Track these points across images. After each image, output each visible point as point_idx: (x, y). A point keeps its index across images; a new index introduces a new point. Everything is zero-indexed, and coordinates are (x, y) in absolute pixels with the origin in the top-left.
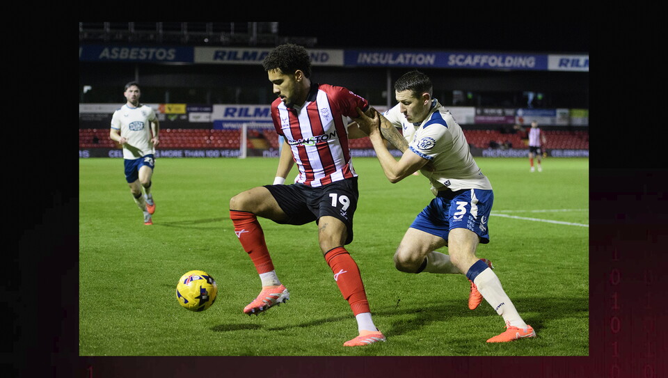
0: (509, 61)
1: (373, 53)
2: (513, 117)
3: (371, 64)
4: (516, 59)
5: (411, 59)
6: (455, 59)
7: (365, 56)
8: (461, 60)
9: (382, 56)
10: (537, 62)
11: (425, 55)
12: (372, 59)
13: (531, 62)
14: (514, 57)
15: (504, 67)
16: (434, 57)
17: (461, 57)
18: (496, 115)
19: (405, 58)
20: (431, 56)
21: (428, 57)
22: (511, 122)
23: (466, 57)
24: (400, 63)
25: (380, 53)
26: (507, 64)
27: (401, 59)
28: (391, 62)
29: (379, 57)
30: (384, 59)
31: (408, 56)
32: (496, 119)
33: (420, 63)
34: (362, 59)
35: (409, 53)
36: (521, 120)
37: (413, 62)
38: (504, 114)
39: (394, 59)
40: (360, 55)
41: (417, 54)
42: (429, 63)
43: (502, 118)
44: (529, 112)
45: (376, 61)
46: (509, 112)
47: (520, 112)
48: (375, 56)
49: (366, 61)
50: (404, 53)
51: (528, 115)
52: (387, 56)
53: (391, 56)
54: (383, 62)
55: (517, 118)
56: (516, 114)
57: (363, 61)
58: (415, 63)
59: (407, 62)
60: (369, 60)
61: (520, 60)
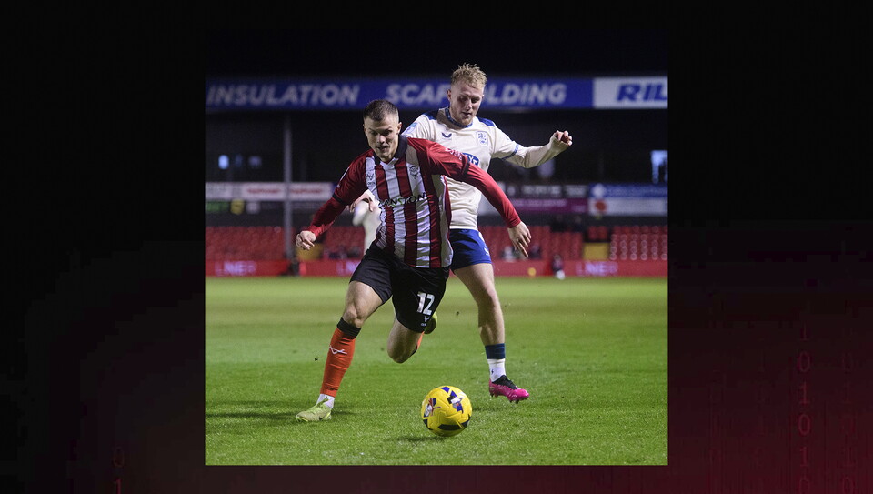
0: (512, 94)
1: (237, 85)
2: (584, 201)
3: (233, 105)
4: (526, 88)
5: (310, 94)
6: (399, 92)
7: (222, 91)
8: (411, 94)
9: (254, 90)
10: (569, 93)
11: (340, 87)
12: (235, 96)
13: (556, 95)
14: (521, 86)
15: (501, 105)
16: (356, 89)
17: (413, 87)
18: (549, 196)
19: (299, 94)
20: (351, 87)
21: (346, 90)
22: (579, 209)
23: (422, 87)
24: (289, 103)
25: (250, 85)
26: (506, 99)
27: (291, 95)
28: (271, 101)
29: (248, 93)
30: (257, 95)
31: (306, 89)
32: (548, 204)
33: (328, 101)
34: (214, 98)
35: (308, 83)
36: (601, 206)
37: (315, 100)
38: (564, 195)
39: (279, 94)
40: (212, 90)
41: (323, 85)
42: (347, 101)
43: (561, 203)
44: (618, 190)
45: (242, 100)
46: (576, 191)
47: (599, 191)
48: (241, 90)
49: (223, 101)
50: (298, 85)
51: (614, 196)
52: (264, 90)
53: (272, 90)
54: (256, 101)
55: (592, 203)
56: (589, 194)
57: (218, 100)
58: (320, 102)
59: (304, 99)
60: (228, 99)
61: (535, 89)
